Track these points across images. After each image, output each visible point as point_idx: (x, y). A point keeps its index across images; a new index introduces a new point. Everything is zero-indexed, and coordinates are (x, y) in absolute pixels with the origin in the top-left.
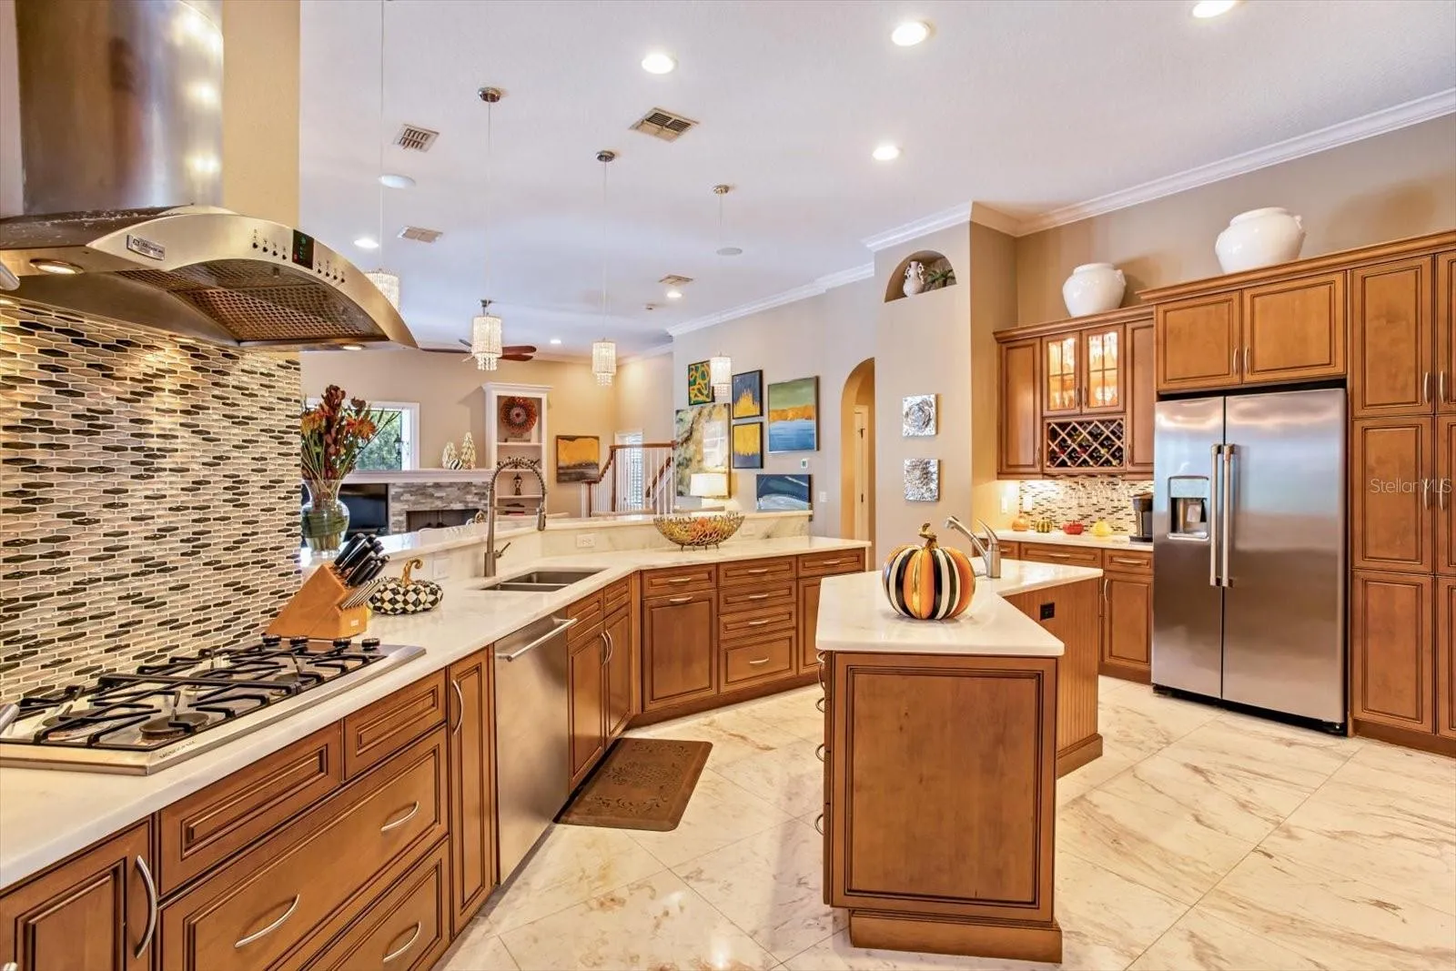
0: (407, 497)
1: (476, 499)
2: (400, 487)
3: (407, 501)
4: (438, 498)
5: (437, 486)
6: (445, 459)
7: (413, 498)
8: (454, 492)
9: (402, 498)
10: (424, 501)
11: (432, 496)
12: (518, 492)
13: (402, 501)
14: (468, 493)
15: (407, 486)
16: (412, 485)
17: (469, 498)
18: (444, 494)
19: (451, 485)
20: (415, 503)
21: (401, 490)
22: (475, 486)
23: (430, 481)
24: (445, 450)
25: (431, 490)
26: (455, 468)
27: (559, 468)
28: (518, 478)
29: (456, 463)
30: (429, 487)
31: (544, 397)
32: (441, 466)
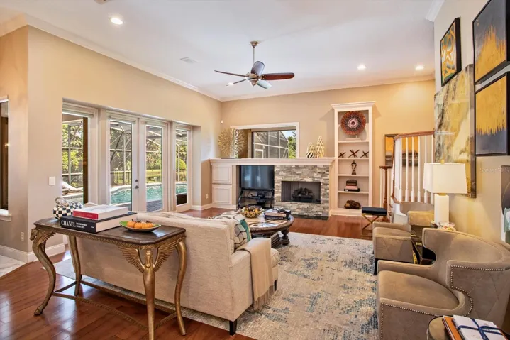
0: (282, 173)
1: (319, 176)
3: (281, 175)
4: (298, 174)
5: (297, 167)
7: (284, 174)
8: (306, 171)
9: (279, 174)
10: (290, 176)
11: (294, 173)
12: (354, 173)
14: (315, 172)
15: (282, 167)
16: (285, 167)
17: (315, 175)
18: (301, 172)
19: (305, 167)
20: (285, 177)
21: (281, 169)
22: (319, 168)
23: (295, 165)
25: (294, 170)
26: (311, 157)
27: (386, 157)
28: (354, 163)
29: (311, 154)
30: (293, 168)
31: (370, 109)
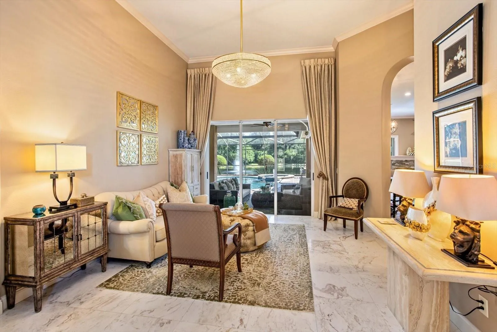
0: (397, 164)
2: (395, 161)
3: (397, 166)
4: (406, 165)
5: (406, 161)
6: (408, 152)
7: (399, 164)
9: (395, 165)
10: (401, 166)
13: (395, 166)
16: (398, 161)
18: (408, 164)
20: (399, 166)
21: (395, 162)
23: (404, 159)
24: (408, 150)
25: (404, 162)
26: (412, 155)
29: (412, 154)
30: (404, 161)
32: (406, 155)
